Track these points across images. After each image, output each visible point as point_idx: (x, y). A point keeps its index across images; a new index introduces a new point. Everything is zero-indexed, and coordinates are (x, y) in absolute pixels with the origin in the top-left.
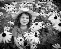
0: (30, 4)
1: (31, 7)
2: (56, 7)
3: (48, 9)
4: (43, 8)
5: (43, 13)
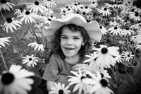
5: (116, 28)
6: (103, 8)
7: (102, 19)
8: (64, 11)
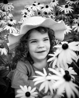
6: (64, 6)
7: (66, 17)
8: (26, 14)
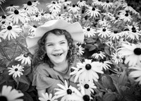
0: (74, 6)
1: (76, 13)
2: (136, 13)
3: (117, 19)
4: (105, 14)
